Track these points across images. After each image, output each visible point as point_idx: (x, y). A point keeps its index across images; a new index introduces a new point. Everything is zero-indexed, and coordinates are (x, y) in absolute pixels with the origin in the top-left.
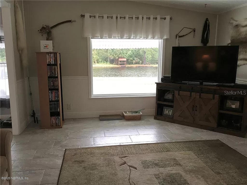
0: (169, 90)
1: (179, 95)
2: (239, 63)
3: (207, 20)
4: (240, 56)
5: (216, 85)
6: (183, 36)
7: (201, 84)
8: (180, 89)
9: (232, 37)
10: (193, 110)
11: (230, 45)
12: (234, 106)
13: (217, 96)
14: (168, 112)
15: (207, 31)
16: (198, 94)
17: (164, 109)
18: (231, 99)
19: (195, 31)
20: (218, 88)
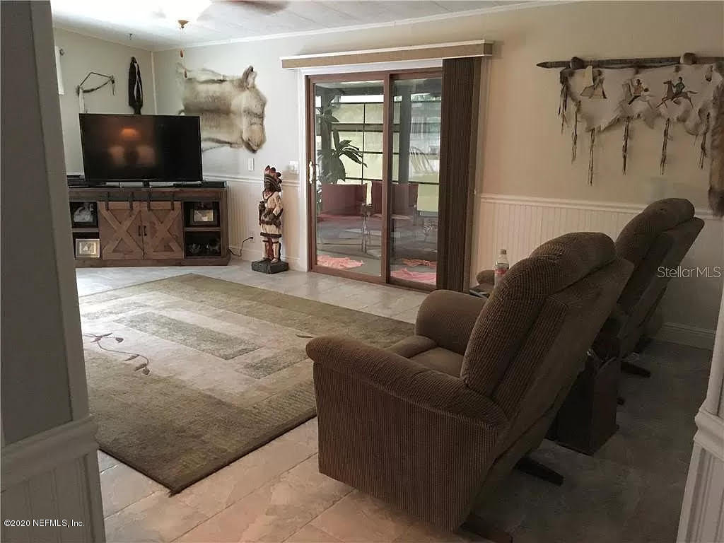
0: (83, 203)
1: (108, 210)
2: (203, 145)
3: (133, 60)
4: (204, 134)
5: (175, 186)
6: (92, 90)
7: (147, 185)
8: (109, 198)
9: (185, 99)
10: (140, 235)
11: (183, 114)
12: (205, 219)
13: (178, 204)
14: (89, 248)
15: (138, 85)
16: (145, 204)
17: (78, 243)
18: (200, 208)
19: (113, 82)
20: (178, 189)
